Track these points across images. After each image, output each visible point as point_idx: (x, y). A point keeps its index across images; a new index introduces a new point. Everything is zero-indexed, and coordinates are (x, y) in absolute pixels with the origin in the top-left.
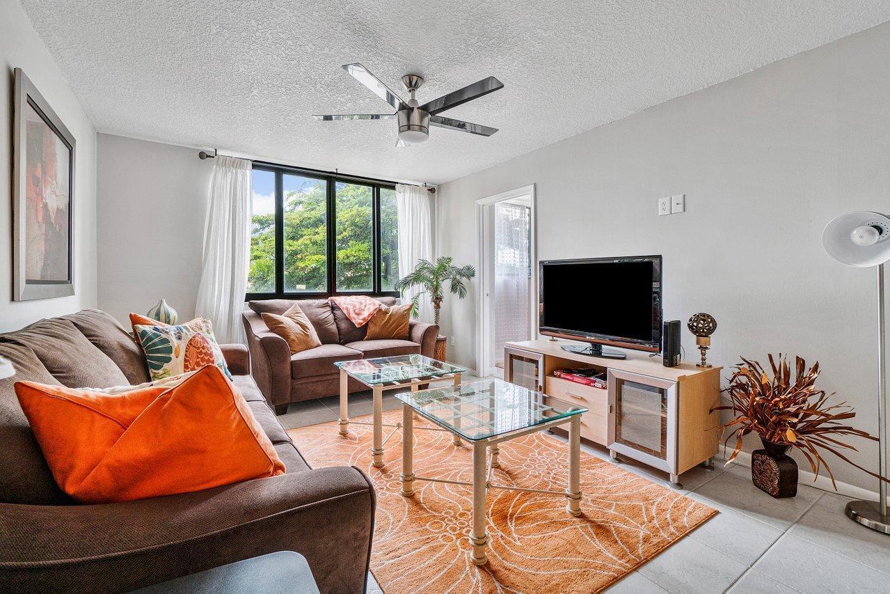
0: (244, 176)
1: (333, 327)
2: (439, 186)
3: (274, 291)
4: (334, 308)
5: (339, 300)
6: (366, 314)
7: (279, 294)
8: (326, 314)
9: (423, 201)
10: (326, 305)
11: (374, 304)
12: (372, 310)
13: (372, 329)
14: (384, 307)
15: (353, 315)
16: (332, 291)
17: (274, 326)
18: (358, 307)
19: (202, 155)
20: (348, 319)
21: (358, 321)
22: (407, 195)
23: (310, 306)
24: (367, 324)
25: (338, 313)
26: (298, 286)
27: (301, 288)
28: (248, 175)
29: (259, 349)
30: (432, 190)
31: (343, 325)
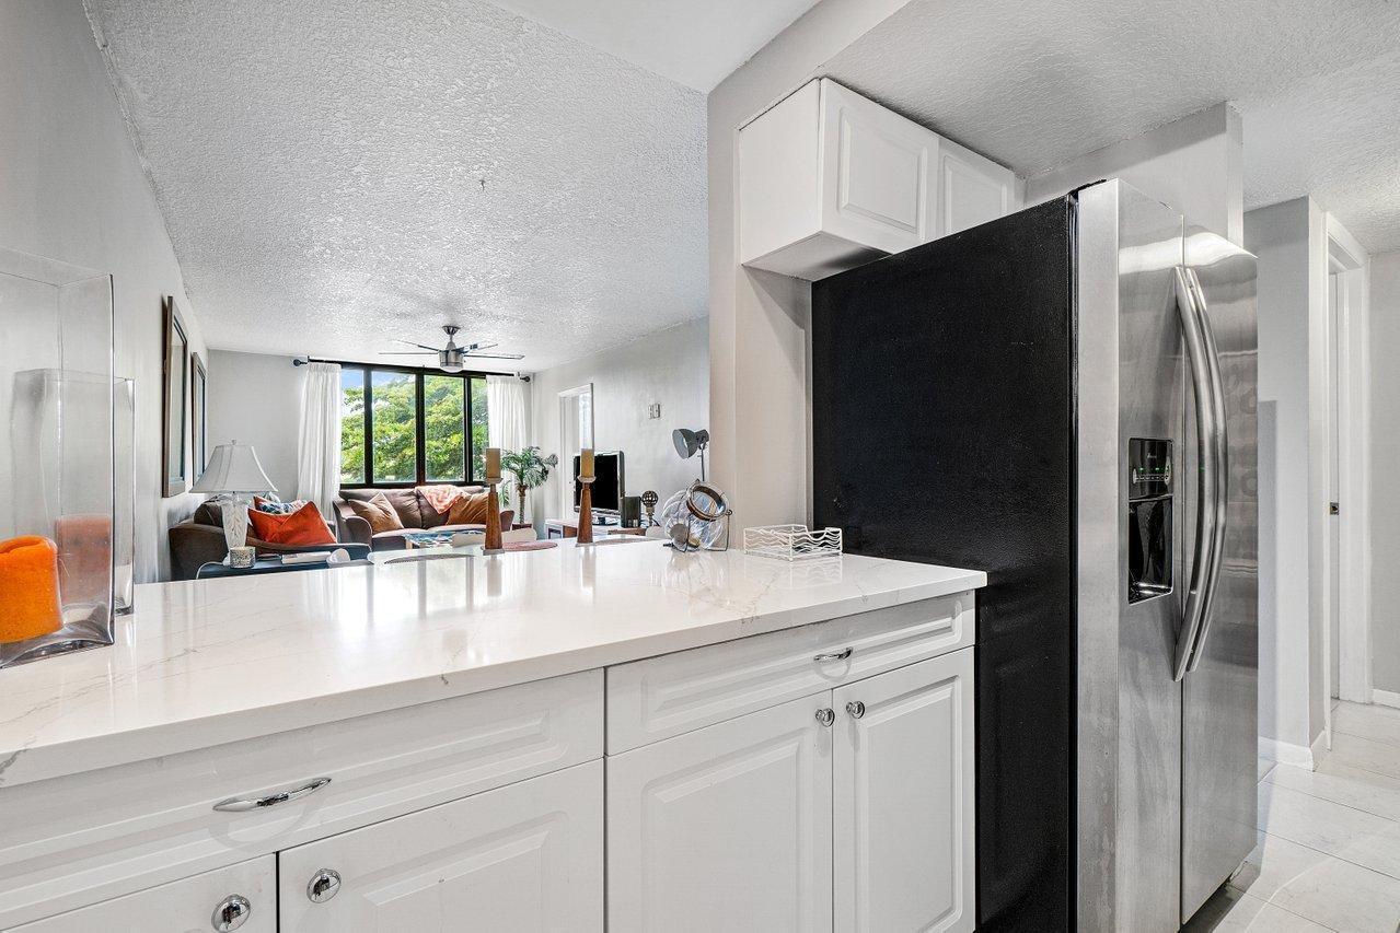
0: (334, 380)
1: (418, 514)
2: (534, 374)
3: (364, 482)
4: (418, 496)
5: (423, 489)
6: (447, 502)
7: (369, 484)
8: (411, 502)
9: (516, 390)
10: (410, 494)
11: (456, 492)
12: (454, 496)
13: (453, 515)
14: (465, 495)
15: (435, 502)
16: (421, 481)
17: (359, 510)
18: (441, 494)
19: (297, 363)
20: (431, 506)
21: (439, 508)
22: (499, 385)
23: (394, 494)
24: (448, 511)
25: (422, 501)
26: (387, 477)
27: (391, 479)
28: (338, 378)
29: (345, 528)
30: (527, 379)
31: (426, 512)
